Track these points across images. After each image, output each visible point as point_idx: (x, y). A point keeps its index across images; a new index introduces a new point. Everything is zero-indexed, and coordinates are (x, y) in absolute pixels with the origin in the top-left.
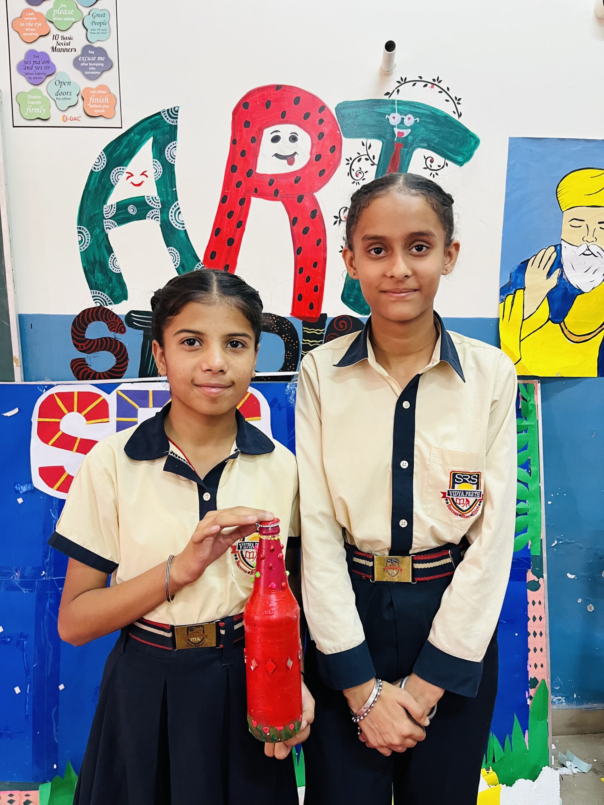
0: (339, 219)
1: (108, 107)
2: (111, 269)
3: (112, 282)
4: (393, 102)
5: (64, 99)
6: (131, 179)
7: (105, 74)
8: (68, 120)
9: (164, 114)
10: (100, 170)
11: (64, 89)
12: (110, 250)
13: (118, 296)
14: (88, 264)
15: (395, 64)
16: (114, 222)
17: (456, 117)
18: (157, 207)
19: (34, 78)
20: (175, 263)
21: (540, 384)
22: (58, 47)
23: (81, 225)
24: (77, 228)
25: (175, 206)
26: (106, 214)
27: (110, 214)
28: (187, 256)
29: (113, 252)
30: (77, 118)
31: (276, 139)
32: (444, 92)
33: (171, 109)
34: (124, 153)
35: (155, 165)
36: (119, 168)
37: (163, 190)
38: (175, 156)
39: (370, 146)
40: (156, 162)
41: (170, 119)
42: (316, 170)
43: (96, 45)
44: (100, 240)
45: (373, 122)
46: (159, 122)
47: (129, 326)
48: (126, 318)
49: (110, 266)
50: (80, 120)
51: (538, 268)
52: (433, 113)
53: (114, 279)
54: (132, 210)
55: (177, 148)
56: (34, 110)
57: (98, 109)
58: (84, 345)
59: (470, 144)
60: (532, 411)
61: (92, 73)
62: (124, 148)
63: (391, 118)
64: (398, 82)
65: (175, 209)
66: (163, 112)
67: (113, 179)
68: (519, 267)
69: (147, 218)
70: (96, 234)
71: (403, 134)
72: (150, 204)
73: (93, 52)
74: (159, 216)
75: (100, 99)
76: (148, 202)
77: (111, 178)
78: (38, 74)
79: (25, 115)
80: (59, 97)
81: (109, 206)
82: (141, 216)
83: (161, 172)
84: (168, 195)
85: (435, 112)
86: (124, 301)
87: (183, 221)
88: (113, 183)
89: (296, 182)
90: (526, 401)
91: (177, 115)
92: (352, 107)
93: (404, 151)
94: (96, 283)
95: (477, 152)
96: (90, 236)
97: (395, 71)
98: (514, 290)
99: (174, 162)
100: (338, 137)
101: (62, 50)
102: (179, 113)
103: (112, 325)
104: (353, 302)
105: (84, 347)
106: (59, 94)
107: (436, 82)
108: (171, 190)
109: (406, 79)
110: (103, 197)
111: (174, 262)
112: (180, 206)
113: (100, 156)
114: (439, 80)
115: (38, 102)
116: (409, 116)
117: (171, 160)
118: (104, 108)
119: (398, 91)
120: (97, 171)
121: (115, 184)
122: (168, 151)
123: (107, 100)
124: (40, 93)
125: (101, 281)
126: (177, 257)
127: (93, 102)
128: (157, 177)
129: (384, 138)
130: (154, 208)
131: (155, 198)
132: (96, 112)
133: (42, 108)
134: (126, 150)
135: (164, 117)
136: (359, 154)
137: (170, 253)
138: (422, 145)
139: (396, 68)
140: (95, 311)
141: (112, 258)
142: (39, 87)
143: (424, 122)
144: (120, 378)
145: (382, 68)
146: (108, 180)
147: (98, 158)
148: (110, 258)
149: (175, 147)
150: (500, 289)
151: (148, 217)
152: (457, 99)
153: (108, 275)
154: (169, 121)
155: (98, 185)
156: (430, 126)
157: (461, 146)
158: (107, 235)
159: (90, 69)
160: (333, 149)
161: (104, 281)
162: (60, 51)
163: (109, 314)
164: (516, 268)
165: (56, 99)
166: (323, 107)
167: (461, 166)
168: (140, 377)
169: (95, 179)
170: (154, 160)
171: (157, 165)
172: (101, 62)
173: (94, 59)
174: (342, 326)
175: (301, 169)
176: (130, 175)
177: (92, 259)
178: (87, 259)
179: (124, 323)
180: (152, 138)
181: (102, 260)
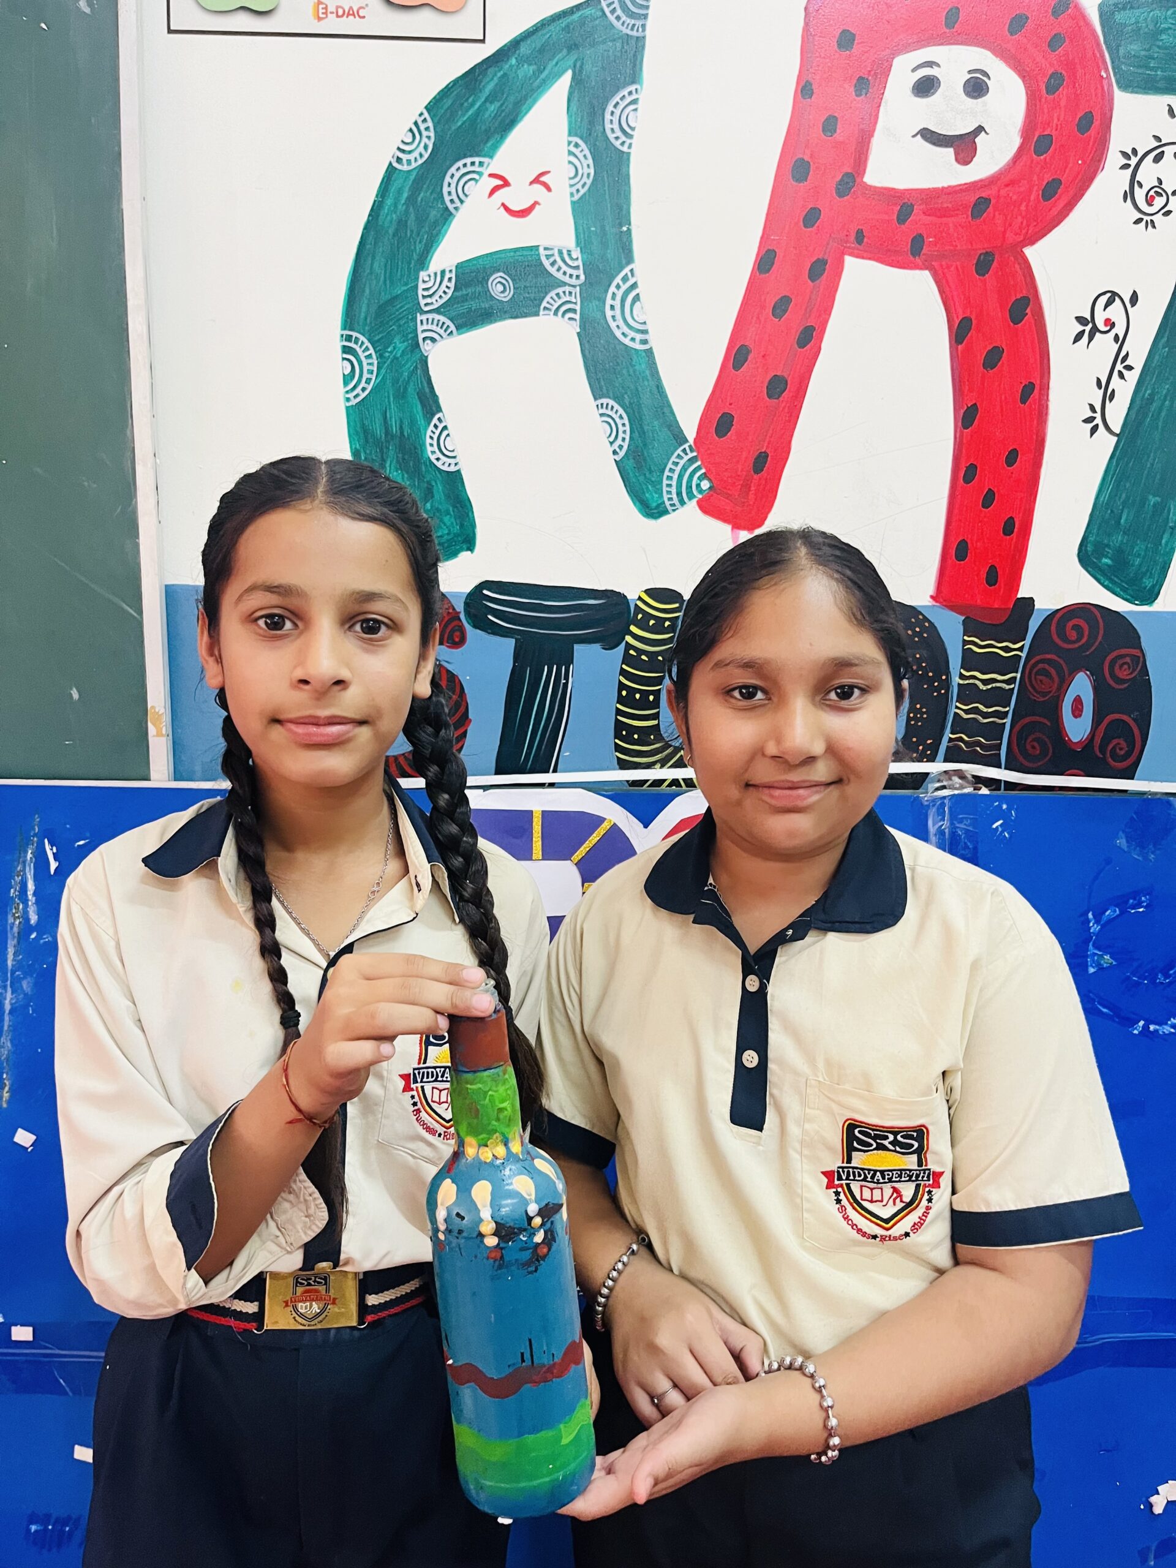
0: (1090, 325)
2: (433, 458)
3: (433, 497)
6: (502, 195)
8: (329, 15)
9: (609, 5)
10: (414, 165)
12: (431, 404)
14: (367, 441)
16: (448, 322)
18: (573, 281)
20: (616, 446)
23: (351, 330)
24: (339, 338)
25: (625, 279)
26: (424, 297)
27: (436, 297)
28: (650, 427)
29: (439, 409)
30: (356, 10)
31: (925, 87)
34: (488, 115)
35: (576, 157)
36: (468, 161)
37: (593, 229)
38: (633, 129)
41: (625, 18)
42: (1034, 181)
44: (405, 375)
46: (594, 27)
47: (475, 626)
48: (467, 604)
49: (429, 449)
50: (364, 17)
53: (439, 489)
55: (640, 106)
62: (485, 101)
65: (624, 287)
67: (449, 193)
69: (541, 312)
70: (396, 358)
72: (552, 270)
74: (578, 308)
76: (546, 263)
77: (445, 189)
81: (436, 274)
82: (525, 305)
83: (589, 175)
84: (604, 245)
86: (464, 555)
87: (645, 323)
88: (451, 207)
89: (976, 212)
91: (647, 7)
96: (376, 362)
99: (630, 146)
100: (1102, 90)
104: (1109, 566)
108: (614, 230)
110: (419, 247)
111: (611, 443)
112: (639, 277)
113: (416, 123)
117: (620, 141)
120: (405, 168)
121: (456, 209)
122: (612, 113)
126: (621, 429)
128: (578, 191)
130: (565, 284)
131: (569, 251)
134: (492, 108)
135: (607, 11)
136: (1159, 138)
137: (602, 415)
141: (436, 426)
146: (435, 195)
147: (411, 130)
148: (431, 427)
149: (634, 102)
151: (545, 308)
153: (421, 477)
154: (623, 25)
155: (407, 211)
158: (424, 361)
160: (1085, 124)
168: (498, 772)
169: (400, 191)
170: (571, 139)
171: (580, 156)
174: (1073, 635)
175: (994, 178)
176: (500, 182)
177: (378, 430)
178: (363, 426)
179: (462, 616)
180: (569, 75)
181: (406, 434)
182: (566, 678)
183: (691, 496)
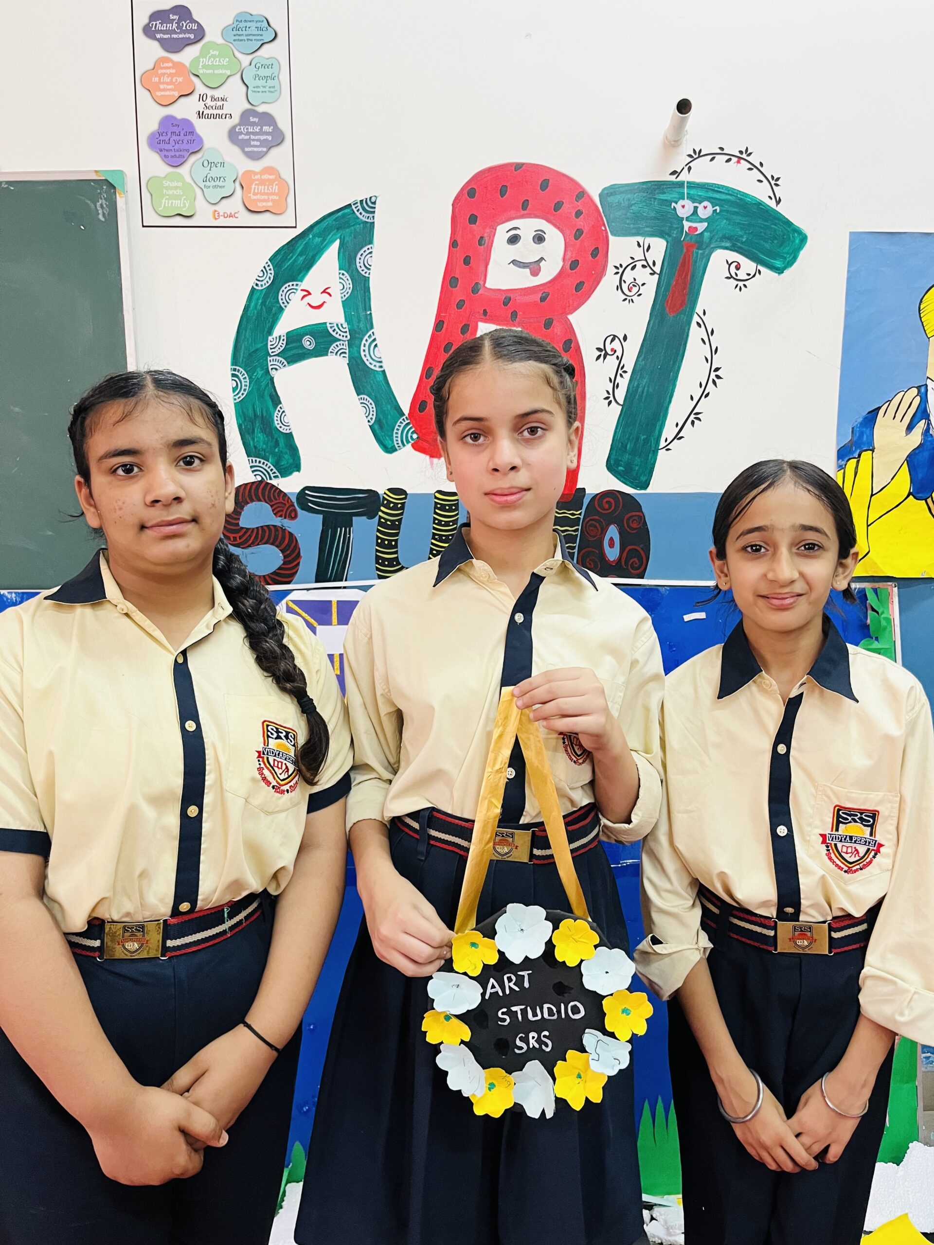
0: (604, 352)
1: (278, 198)
2: (278, 426)
3: (279, 445)
4: (681, 184)
5: (215, 187)
6: (308, 299)
7: (274, 152)
8: (221, 217)
9: (356, 208)
10: (264, 287)
11: (215, 172)
12: (276, 401)
13: (286, 465)
14: (245, 420)
15: (687, 131)
16: (283, 360)
17: (772, 204)
18: (344, 339)
19: (172, 157)
20: (369, 418)
21: (897, 588)
22: (206, 112)
23: (236, 365)
24: (230, 370)
25: (370, 336)
26: (271, 349)
27: (277, 348)
28: (386, 409)
29: (280, 403)
30: (233, 214)
31: (514, 240)
32: (755, 169)
33: (366, 199)
34: (299, 262)
35: (343, 279)
36: (291, 284)
37: (353, 313)
38: (370, 266)
39: (649, 247)
40: (343, 274)
41: (363, 213)
42: (570, 283)
43: (261, 109)
44: (263, 387)
45: (653, 214)
46: (349, 218)
47: (302, 509)
48: (298, 499)
49: (276, 422)
50: (237, 218)
51: (894, 419)
52: (740, 199)
53: (282, 441)
54: (308, 343)
55: (373, 255)
56: (172, 203)
57: (264, 201)
58: (237, 535)
59: (793, 242)
60: (885, 628)
61: (255, 149)
62: (298, 256)
63: (678, 207)
64: (690, 156)
65: (370, 341)
66: (354, 204)
67: (282, 299)
68: (865, 418)
69: (329, 354)
70: (258, 378)
71: (696, 229)
72: (334, 334)
73: (256, 120)
74: (347, 351)
75: (266, 187)
76: (331, 331)
77: (280, 298)
78: (178, 151)
79: (160, 209)
80: (208, 184)
81: (276, 338)
82: (321, 351)
83: (350, 288)
84: (359, 321)
85: (742, 197)
86: (296, 474)
87: (380, 358)
88: (283, 306)
89: (543, 299)
90: (877, 613)
91: (375, 208)
92: (622, 193)
93: (697, 253)
94: (255, 447)
95: (803, 254)
96: (248, 381)
97: (686, 141)
98: (858, 451)
99: (369, 274)
100: (603, 236)
101: (212, 116)
102: (377, 206)
103: (278, 507)
104: (623, 471)
105: (238, 539)
106: (208, 180)
107: (743, 155)
108: (364, 313)
109: (700, 151)
110: (268, 325)
111: (367, 417)
112: (376, 336)
113: (264, 267)
114: (748, 153)
115: (178, 190)
116: (706, 203)
117: (364, 272)
118: (272, 200)
119: (690, 169)
120: (260, 288)
121: (286, 306)
122: (360, 259)
123: (276, 188)
124: (181, 177)
125: (264, 443)
126: (371, 410)
127: (256, 191)
128: (345, 296)
129: (669, 236)
130: (340, 340)
131: (342, 325)
132: (261, 206)
133: (184, 199)
134: (301, 259)
135: (355, 210)
136: (632, 258)
137: (361, 403)
138: (723, 244)
139: (688, 137)
140: (254, 487)
141: (279, 411)
142: (179, 170)
143: (728, 212)
144: (288, 583)
145: (666, 137)
146: (275, 300)
147: (262, 271)
148: (277, 412)
149: (371, 253)
150: (838, 451)
151: (331, 352)
152: (775, 179)
153: (272, 438)
154: (363, 217)
155: (262, 308)
156: (734, 217)
157: (781, 245)
158: (272, 379)
159: (252, 143)
160: (595, 253)
161: (267, 445)
162: (209, 117)
163: (275, 491)
164: (860, 420)
165: (203, 188)
166: (582, 193)
167: (779, 273)
168: (317, 581)
169: (258, 299)
170: (340, 271)
171: (345, 279)
172: (267, 133)
173: (257, 129)
174: (607, 506)
175: (550, 282)
176: (306, 293)
177: (250, 413)
178: (244, 413)
179: (296, 504)
180: (338, 241)
181: (264, 415)
182: (350, 534)
183: (408, 442)
